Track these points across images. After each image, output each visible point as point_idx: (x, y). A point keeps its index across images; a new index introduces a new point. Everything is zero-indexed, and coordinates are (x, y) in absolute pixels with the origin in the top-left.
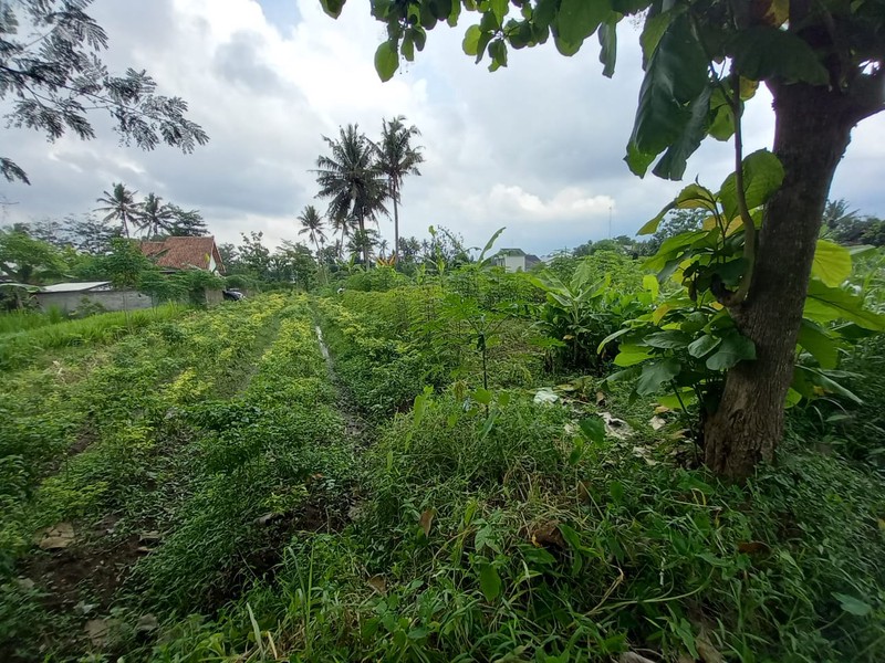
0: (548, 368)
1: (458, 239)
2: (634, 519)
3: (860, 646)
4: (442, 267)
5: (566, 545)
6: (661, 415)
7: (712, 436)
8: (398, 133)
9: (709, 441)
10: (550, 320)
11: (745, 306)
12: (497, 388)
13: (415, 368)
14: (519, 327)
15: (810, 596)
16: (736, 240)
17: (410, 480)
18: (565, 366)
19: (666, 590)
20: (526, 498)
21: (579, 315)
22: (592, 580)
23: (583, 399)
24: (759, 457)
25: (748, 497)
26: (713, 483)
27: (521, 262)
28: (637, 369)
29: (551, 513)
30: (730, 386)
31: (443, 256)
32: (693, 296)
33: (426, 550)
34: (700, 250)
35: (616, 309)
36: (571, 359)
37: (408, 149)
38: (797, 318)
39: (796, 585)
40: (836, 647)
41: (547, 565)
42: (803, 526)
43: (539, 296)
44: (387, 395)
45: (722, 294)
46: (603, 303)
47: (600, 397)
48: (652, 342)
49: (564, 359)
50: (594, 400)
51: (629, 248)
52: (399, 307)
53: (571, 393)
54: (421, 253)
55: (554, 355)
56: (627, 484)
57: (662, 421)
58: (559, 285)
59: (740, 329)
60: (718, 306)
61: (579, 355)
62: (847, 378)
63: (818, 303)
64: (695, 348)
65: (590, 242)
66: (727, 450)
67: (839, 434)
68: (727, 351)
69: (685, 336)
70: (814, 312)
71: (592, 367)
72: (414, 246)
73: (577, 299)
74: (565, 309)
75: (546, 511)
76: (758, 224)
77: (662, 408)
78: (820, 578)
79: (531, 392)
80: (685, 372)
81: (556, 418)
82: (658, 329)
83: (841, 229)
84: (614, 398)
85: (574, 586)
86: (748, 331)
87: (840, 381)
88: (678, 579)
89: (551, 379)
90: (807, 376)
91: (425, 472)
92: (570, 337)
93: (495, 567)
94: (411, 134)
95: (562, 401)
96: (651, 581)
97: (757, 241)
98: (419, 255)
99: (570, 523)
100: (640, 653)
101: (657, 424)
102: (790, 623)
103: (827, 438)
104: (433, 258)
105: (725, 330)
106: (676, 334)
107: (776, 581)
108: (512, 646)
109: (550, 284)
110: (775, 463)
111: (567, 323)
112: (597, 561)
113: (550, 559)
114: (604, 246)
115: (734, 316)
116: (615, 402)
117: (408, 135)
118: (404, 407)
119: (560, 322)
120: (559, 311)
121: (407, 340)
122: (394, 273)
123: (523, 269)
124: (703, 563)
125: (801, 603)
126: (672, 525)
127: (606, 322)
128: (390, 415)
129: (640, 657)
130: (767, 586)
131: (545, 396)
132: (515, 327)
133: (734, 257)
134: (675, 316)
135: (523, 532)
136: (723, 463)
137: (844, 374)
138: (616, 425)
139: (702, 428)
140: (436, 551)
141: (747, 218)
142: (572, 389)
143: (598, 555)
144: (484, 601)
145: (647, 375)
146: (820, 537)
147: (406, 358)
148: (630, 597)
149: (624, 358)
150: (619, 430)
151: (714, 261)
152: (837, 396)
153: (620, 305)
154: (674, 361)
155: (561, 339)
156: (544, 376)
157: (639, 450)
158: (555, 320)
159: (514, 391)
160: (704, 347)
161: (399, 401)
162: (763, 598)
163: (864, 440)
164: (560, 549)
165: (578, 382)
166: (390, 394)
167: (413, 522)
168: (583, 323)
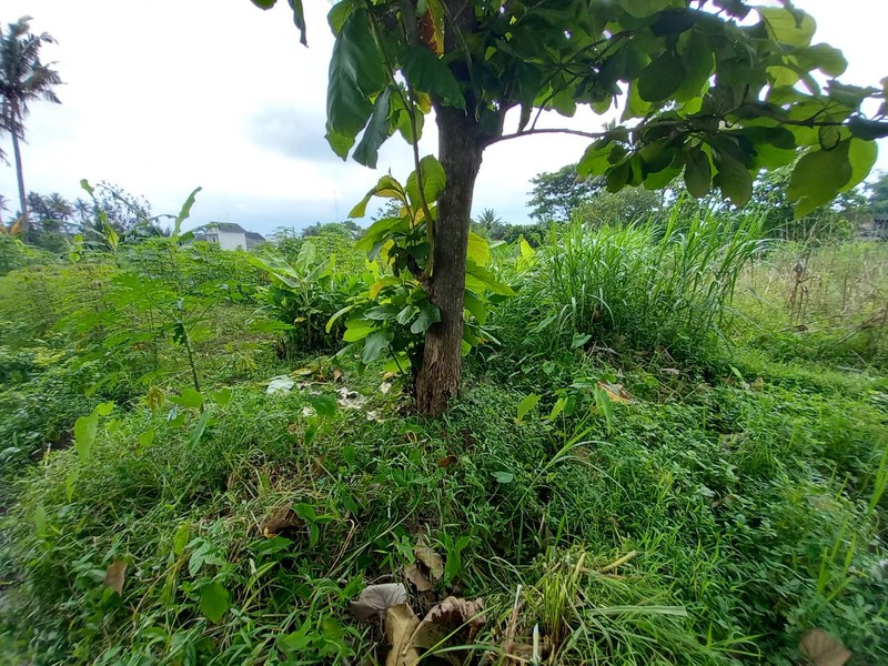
0: (281, 355)
1: (141, 203)
2: (365, 473)
3: (514, 503)
4: (114, 240)
5: (302, 522)
6: (389, 380)
7: (421, 387)
8: (23, 37)
9: (419, 392)
10: (278, 303)
11: (431, 281)
12: (219, 388)
13: (79, 383)
14: (243, 314)
15: (481, 481)
16: (421, 228)
17: (82, 535)
18: (300, 349)
19: (393, 520)
20: (257, 495)
21: (310, 296)
22: (332, 543)
23: (322, 380)
24: (449, 394)
25: (444, 426)
26: (423, 424)
27: (241, 240)
28: (362, 342)
29: (285, 498)
30: (428, 346)
31: (116, 226)
32: (396, 274)
33: (122, 609)
34: (397, 234)
35: (344, 289)
36: (305, 342)
37: (37, 63)
38: (462, 289)
39: (472, 478)
40: (500, 509)
41: (284, 551)
42: (474, 435)
43: (262, 278)
44: (28, 429)
45: (415, 271)
46: (332, 284)
47: (337, 374)
48: (371, 316)
49: (299, 342)
50: (332, 378)
51: (356, 233)
52: (35, 298)
53: (309, 376)
54: (76, 219)
55: (286, 339)
56: (358, 446)
57: (389, 385)
58: (283, 265)
59: (430, 298)
60: (417, 283)
61: (313, 337)
62: (495, 331)
63: (474, 279)
64: (401, 317)
65: (319, 224)
66: (430, 395)
67: (494, 369)
68: (423, 317)
69: (394, 309)
70: (472, 284)
71: (329, 347)
72: (59, 206)
73: (305, 280)
74: (294, 291)
75: (280, 498)
76: (434, 217)
77: (389, 374)
78: (486, 467)
79: (263, 383)
80: (398, 338)
81: (292, 404)
82: (376, 304)
83: (493, 230)
84: (350, 373)
85: (314, 557)
86: (434, 301)
87: (492, 333)
88: (400, 507)
89: (286, 366)
90: (472, 330)
91: (108, 517)
92: (302, 320)
93: (218, 582)
94: (42, 42)
95: (299, 386)
96: (382, 518)
97: (434, 230)
98: (70, 221)
99: (305, 500)
100: (377, 583)
101: (385, 388)
102: (472, 504)
103: (488, 372)
104: (99, 227)
105: (422, 301)
106: (389, 306)
107: (460, 479)
108: (247, 651)
109: (273, 264)
110: (459, 397)
111: (297, 306)
112: (334, 522)
113: (286, 543)
114: (332, 228)
115: (425, 289)
116: (351, 377)
117: (38, 43)
118: (62, 441)
119: (289, 304)
120: (286, 292)
121: (59, 345)
122: (20, 245)
123: (244, 248)
124: (415, 486)
125: (477, 488)
126: (392, 466)
127: (336, 302)
128: (35, 459)
129: (375, 587)
130: (454, 484)
131: (280, 385)
132: (237, 314)
133: (421, 241)
134: (389, 292)
135: (254, 529)
136: (429, 405)
137: (494, 327)
138: (352, 397)
139: (414, 382)
140: (136, 605)
141: (426, 210)
142: (309, 372)
143: (333, 518)
144: (211, 624)
145: (369, 346)
146: (483, 439)
147: (58, 371)
148: (365, 540)
149: (352, 334)
150: (355, 401)
151: (409, 244)
152: (491, 343)
153: (347, 286)
154: (389, 330)
155: (292, 322)
156: (277, 364)
157: (371, 415)
158: (284, 302)
159: (242, 387)
160: (408, 315)
161: (53, 435)
162: (453, 495)
163: (506, 370)
164: (296, 528)
165: (314, 364)
166: (33, 428)
167: (94, 585)
168: (314, 304)
